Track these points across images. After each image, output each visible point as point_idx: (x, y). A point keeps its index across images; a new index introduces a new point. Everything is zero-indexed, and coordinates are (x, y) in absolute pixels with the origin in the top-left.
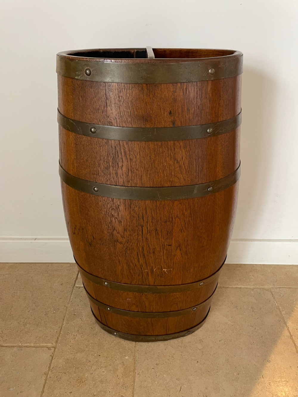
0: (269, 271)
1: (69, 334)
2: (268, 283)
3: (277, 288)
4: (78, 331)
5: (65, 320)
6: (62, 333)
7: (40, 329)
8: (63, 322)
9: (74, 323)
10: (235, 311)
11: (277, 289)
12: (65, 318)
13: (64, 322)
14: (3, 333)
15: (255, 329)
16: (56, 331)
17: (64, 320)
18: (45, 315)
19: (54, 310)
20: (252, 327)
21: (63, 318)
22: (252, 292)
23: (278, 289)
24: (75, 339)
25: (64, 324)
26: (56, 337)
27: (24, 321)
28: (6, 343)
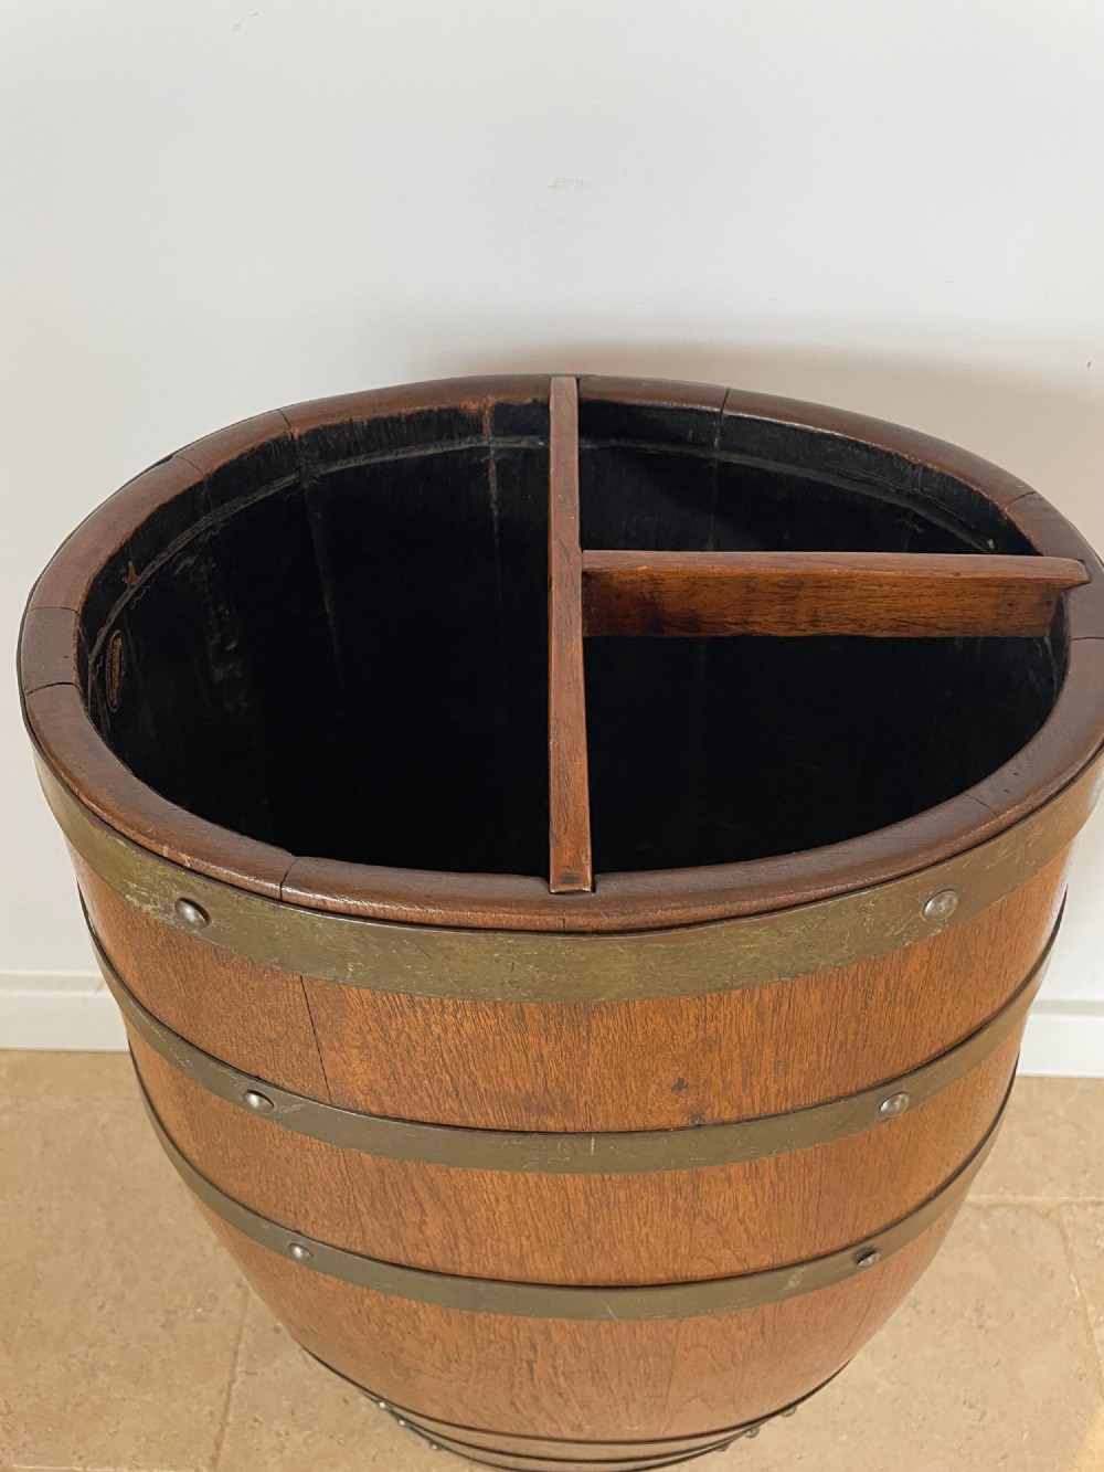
0: (1062, 1114)
1: (256, 1425)
2: (1051, 1180)
3: (1084, 1206)
4: (293, 1413)
5: (240, 1358)
6: (231, 1419)
7: (149, 1398)
8: (234, 1366)
9: (276, 1373)
10: (909, 1324)
11: (1086, 1209)
12: (242, 1346)
13: (239, 1369)
14: (10, 1412)
15: (983, 1415)
16: (208, 1409)
17: (236, 1353)
18: (163, 1326)
19: (199, 1304)
20: (971, 1407)
21: (232, 1344)
22: (983, 1227)
23: (1090, 1210)
24: (281, 1452)
25: (240, 1379)
26: (211, 1443)
27: (87, 1355)
28: (26, 1462)
